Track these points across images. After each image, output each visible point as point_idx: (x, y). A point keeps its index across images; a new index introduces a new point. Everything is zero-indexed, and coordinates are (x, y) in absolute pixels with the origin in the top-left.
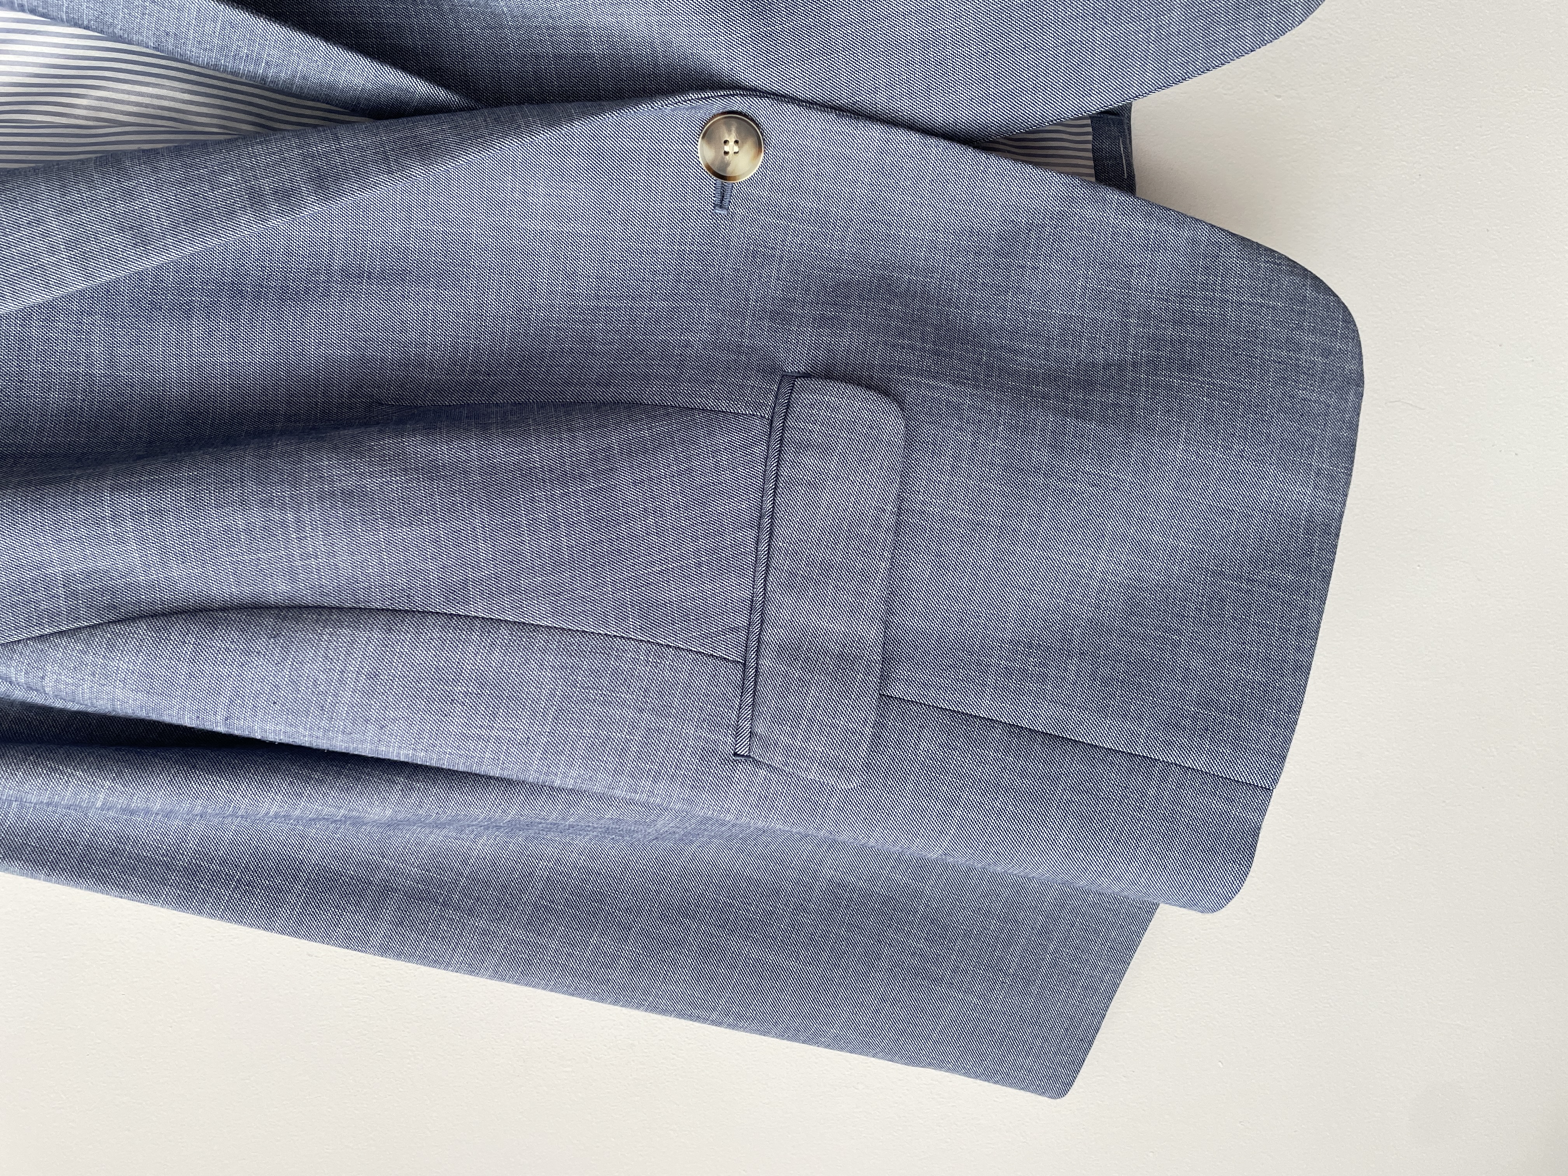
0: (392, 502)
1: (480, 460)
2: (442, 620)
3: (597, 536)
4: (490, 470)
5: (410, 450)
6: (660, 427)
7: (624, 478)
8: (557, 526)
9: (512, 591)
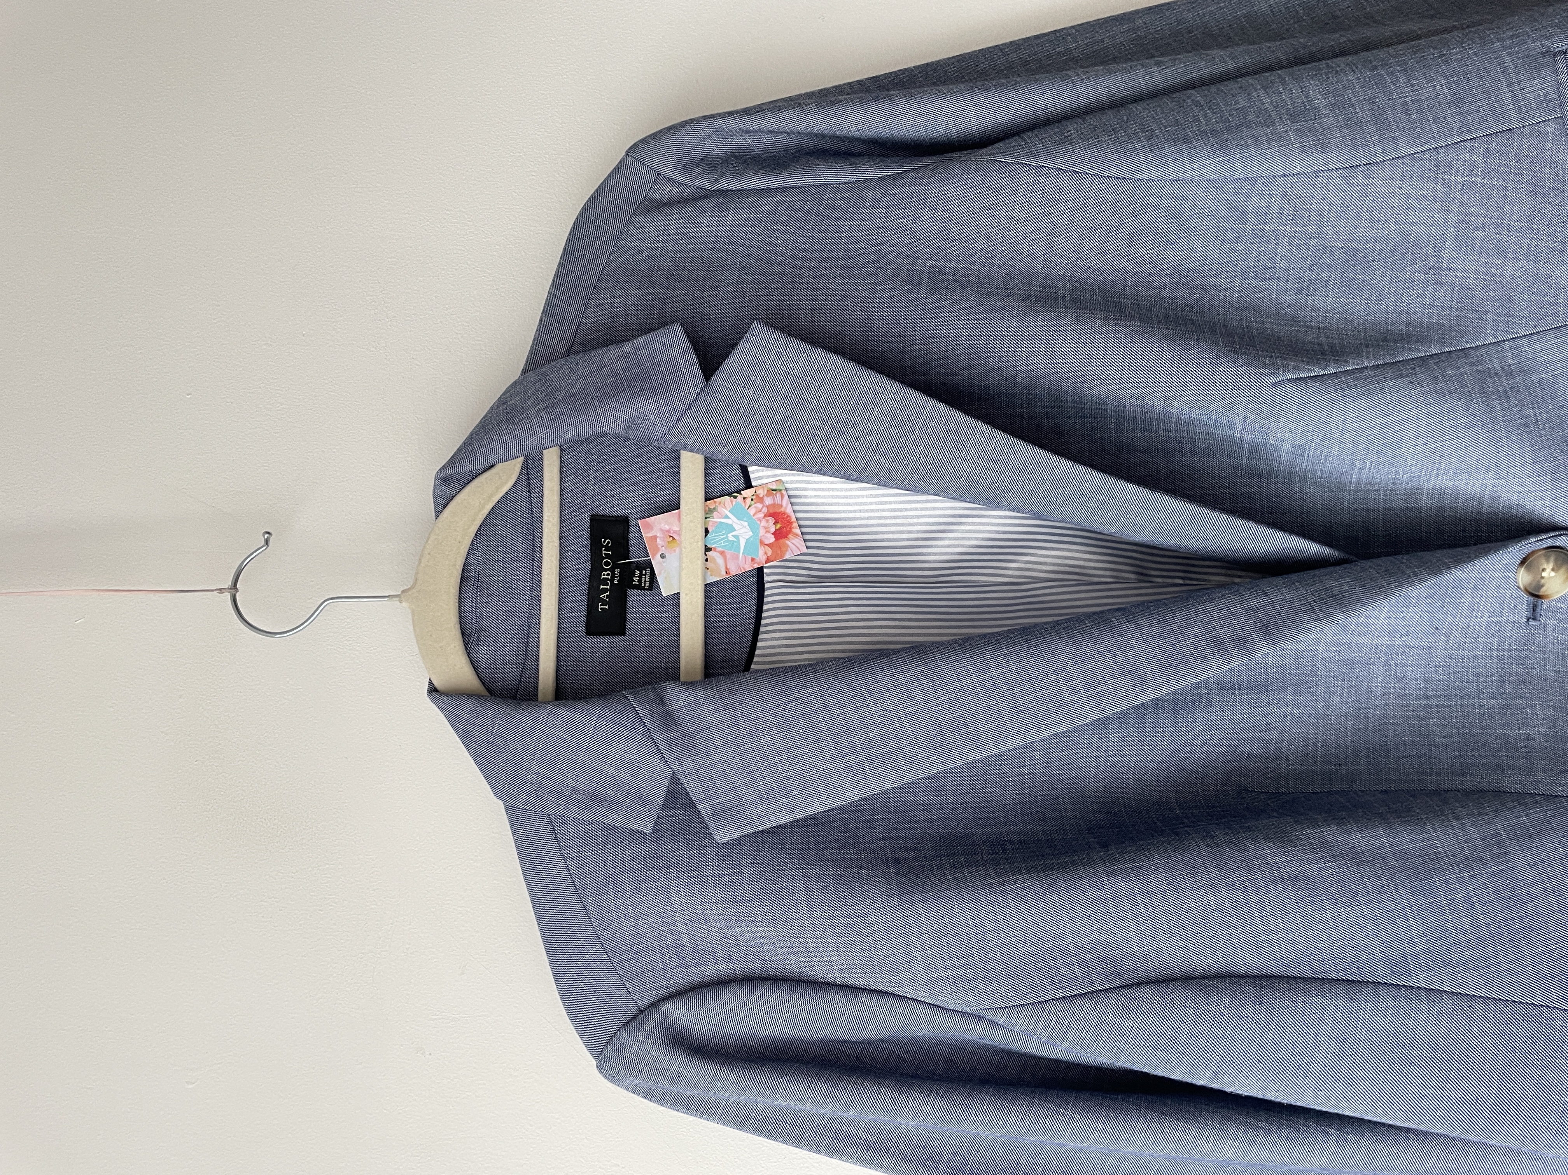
0: (1331, 885)
1: (1392, 846)
2: (1393, 991)
3: (1508, 914)
4: (1402, 855)
5: (1330, 838)
6: (1536, 814)
7: (1520, 860)
8: (1472, 905)
9: (1446, 964)
